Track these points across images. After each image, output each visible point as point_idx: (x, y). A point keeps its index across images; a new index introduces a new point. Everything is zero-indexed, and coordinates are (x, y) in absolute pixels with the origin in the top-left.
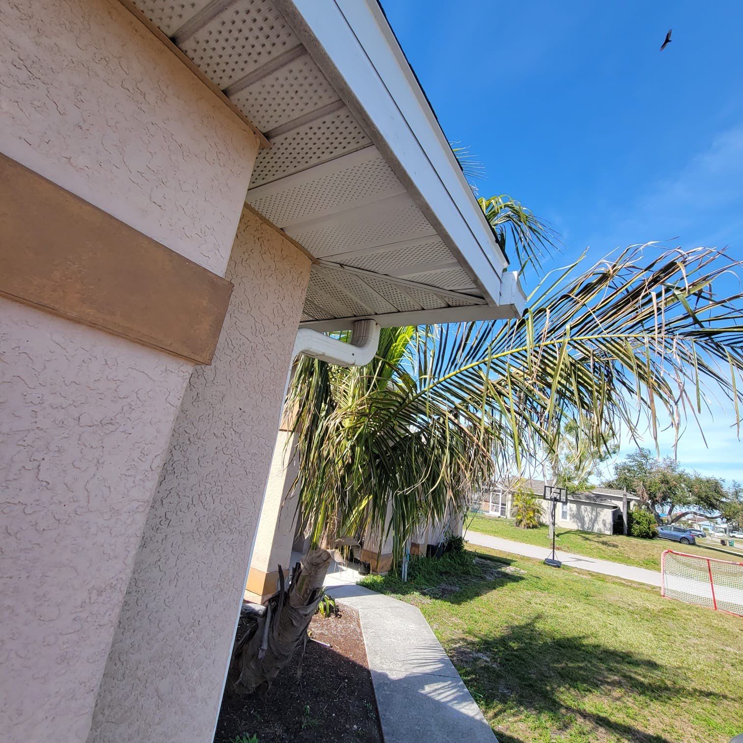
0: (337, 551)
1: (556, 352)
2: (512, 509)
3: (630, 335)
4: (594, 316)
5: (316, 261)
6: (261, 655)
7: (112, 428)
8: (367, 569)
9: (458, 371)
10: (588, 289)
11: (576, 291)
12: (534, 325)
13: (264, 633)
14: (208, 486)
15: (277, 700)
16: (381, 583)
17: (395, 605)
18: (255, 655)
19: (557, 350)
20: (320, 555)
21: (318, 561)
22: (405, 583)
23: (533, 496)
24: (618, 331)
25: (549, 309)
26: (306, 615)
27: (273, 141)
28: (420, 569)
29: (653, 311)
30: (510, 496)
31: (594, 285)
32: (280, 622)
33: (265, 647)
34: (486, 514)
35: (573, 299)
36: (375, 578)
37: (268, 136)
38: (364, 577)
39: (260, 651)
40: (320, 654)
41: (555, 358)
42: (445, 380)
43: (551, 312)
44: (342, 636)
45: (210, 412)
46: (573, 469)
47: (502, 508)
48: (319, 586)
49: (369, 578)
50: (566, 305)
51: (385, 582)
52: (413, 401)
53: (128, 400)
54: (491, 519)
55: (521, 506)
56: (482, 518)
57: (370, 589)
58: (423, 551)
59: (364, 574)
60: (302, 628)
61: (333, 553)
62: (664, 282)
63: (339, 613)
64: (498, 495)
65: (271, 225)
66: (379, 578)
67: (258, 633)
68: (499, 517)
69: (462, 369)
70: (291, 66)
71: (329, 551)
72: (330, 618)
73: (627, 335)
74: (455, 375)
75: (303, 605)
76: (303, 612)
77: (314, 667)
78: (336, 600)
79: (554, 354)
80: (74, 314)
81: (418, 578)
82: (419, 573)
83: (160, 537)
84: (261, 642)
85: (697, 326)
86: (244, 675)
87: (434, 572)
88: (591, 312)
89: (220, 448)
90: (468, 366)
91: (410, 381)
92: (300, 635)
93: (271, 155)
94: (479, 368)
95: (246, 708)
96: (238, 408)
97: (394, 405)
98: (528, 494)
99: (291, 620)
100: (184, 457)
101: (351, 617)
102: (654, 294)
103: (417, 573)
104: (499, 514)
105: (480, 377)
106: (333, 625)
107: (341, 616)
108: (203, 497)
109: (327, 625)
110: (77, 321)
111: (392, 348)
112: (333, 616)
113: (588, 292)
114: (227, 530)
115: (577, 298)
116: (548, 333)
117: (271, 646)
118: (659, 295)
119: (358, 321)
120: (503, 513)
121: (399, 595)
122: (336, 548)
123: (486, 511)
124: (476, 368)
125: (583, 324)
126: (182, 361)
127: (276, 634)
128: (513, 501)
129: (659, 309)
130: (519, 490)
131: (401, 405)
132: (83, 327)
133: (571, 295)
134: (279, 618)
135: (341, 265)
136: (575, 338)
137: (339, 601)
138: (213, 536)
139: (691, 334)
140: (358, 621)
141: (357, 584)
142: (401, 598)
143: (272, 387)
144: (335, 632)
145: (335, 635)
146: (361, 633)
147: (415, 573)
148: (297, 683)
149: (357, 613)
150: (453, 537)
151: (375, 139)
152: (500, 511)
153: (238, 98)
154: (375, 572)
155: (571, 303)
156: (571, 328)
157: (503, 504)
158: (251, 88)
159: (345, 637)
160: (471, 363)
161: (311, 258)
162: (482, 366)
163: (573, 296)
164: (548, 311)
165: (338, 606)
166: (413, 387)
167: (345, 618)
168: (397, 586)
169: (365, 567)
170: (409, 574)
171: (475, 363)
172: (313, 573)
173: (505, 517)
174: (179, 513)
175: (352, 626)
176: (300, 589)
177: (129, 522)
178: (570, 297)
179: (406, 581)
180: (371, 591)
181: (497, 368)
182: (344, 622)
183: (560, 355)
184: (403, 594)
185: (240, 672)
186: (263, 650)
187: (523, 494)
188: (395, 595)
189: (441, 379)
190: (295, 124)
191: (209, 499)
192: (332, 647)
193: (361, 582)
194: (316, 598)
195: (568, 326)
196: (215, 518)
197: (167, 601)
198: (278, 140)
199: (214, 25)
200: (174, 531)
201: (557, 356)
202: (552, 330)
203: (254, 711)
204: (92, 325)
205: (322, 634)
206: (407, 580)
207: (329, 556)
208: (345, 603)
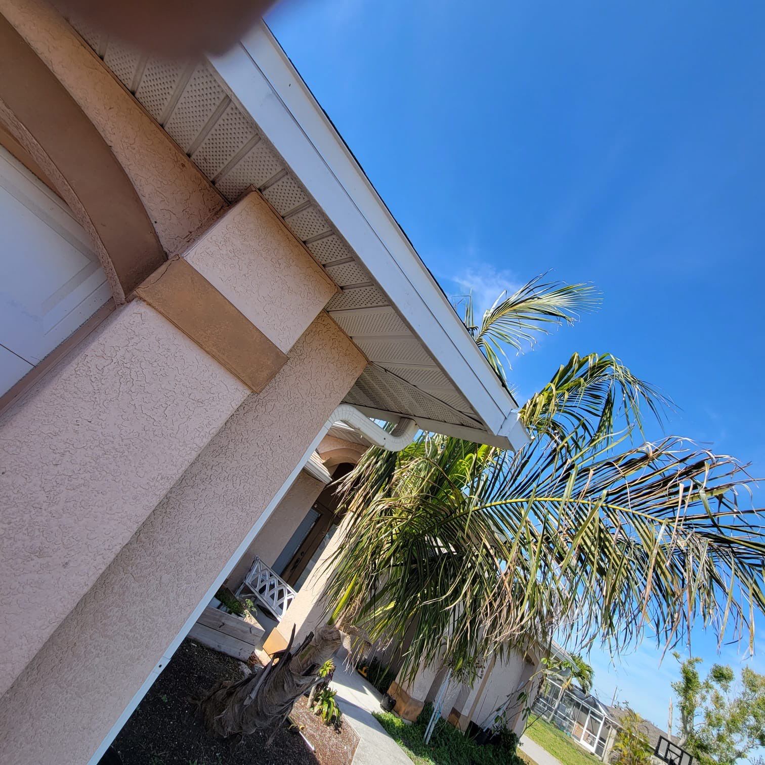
0: (348, 637)
1: (588, 510)
2: (612, 752)
3: (656, 519)
4: (628, 490)
5: (370, 363)
6: (247, 702)
7: (201, 405)
8: (390, 706)
9: (504, 502)
10: (630, 464)
11: (621, 463)
12: (575, 483)
13: (258, 682)
14: (240, 472)
15: (243, 760)
16: (398, 727)
17: (401, 758)
18: (242, 700)
19: (590, 509)
20: (332, 632)
21: (329, 637)
22: (425, 746)
23: (647, 749)
24: (646, 511)
25: (594, 471)
26: (298, 685)
27: (344, 291)
28: (448, 740)
29: (678, 502)
30: (614, 732)
31: (637, 462)
32: (274, 680)
33: (253, 696)
34: (576, 740)
35: (616, 468)
36: (395, 720)
37: (342, 288)
38: (383, 712)
39: (248, 698)
40: (301, 751)
41: (586, 516)
42: (490, 507)
43: (594, 474)
44: (330, 750)
45: (260, 429)
46: (716, 736)
47: (599, 743)
48: (320, 663)
49: (388, 716)
50: (609, 472)
51: (402, 729)
52: (459, 517)
53: (214, 395)
54: (579, 751)
55: (626, 753)
56: (568, 743)
57: (384, 727)
58: (462, 726)
59: (385, 709)
60: (290, 697)
61: (344, 636)
62: (693, 477)
63: (340, 729)
64: (599, 723)
65: (344, 333)
66: (397, 722)
67: (254, 680)
68: (592, 754)
69: (508, 501)
70: (350, 263)
71: (341, 632)
72: (328, 728)
73: (653, 518)
74: (500, 505)
75: (299, 673)
76: (297, 681)
77: (290, 758)
78: (343, 715)
79: (586, 512)
80: (208, 350)
81: (442, 748)
82: (446, 744)
83: (202, 487)
84: (253, 689)
85: (715, 529)
86: (226, 713)
87: (464, 755)
88: (627, 485)
89: (257, 454)
90: (514, 500)
91: (461, 497)
92: (287, 703)
93: (343, 297)
94: (522, 505)
95: (215, 748)
96: (278, 435)
97: (442, 515)
98: (640, 742)
99: (284, 682)
100: (235, 448)
101: (349, 740)
102: (681, 487)
103: (443, 743)
104: (593, 749)
105: (520, 514)
106: (328, 735)
107: (340, 732)
108: (235, 478)
109: (322, 732)
110: (208, 352)
111: (458, 463)
112: (332, 727)
113: (630, 467)
114: (240, 507)
115: (619, 469)
116: (587, 493)
117: (258, 697)
118: (686, 489)
119: (403, 418)
120: (599, 750)
121: (411, 752)
122: (349, 634)
123: (576, 737)
124: (519, 504)
125: (619, 494)
126: (246, 387)
127: (266, 688)
128: (616, 740)
129: (683, 502)
130: (628, 729)
131: (448, 517)
132: (210, 356)
133: (615, 464)
134: (275, 675)
135: (386, 370)
136: (609, 505)
137: (345, 717)
138: (230, 506)
139: (707, 535)
140: (354, 748)
141: (372, 714)
142: (412, 757)
143: (306, 432)
144: (326, 743)
145: (324, 745)
146: (351, 761)
147: (441, 741)
148: (267, 759)
149: (358, 740)
150: (505, 729)
151: (391, 303)
152: (595, 745)
153: (329, 269)
154: (397, 713)
155: (614, 471)
156: (608, 495)
157: (601, 739)
158: (334, 267)
159: (333, 753)
160: (517, 498)
161: (367, 360)
162: (525, 504)
163: (617, 466)
164: (592, 472)
165: (342, 722)
166: (462, 503)
167: (343, 738)
168: (415, 743)
169: (389, 702)
170: (433, 738)
171: (519, 500)
172: (319, 647)
173: (600, 758)
174: (218, 479)
175: (345, 748)
176: (303, 656)
177: (188, 453)
178: (614, 466)
179: (427, 743)
180: (384, 730)
181: (538, 512)
182: (340, 740)
183: (592, 514)
184: (416, 754)
185: (224, 709)
186: (250, 697)
187: (632, 738)
188: (406, 749)
189: (488, 504)
190: (354, 286)
191: (238, 481)
192: (315, 752)
193: (377, 714)
194: (313, 673)
195: (605, 492)
196: (236, 495)
197: (189, 527)
198: (347, 291)
199: (319, 242)
200: (211, 488)
201: (588, 515)
202: (591, 491)
203: (219, 756)
204: (213, 357)
205: (313, 736)
206: (429, 743)
207: (339, 638)
208: (350, 724)
